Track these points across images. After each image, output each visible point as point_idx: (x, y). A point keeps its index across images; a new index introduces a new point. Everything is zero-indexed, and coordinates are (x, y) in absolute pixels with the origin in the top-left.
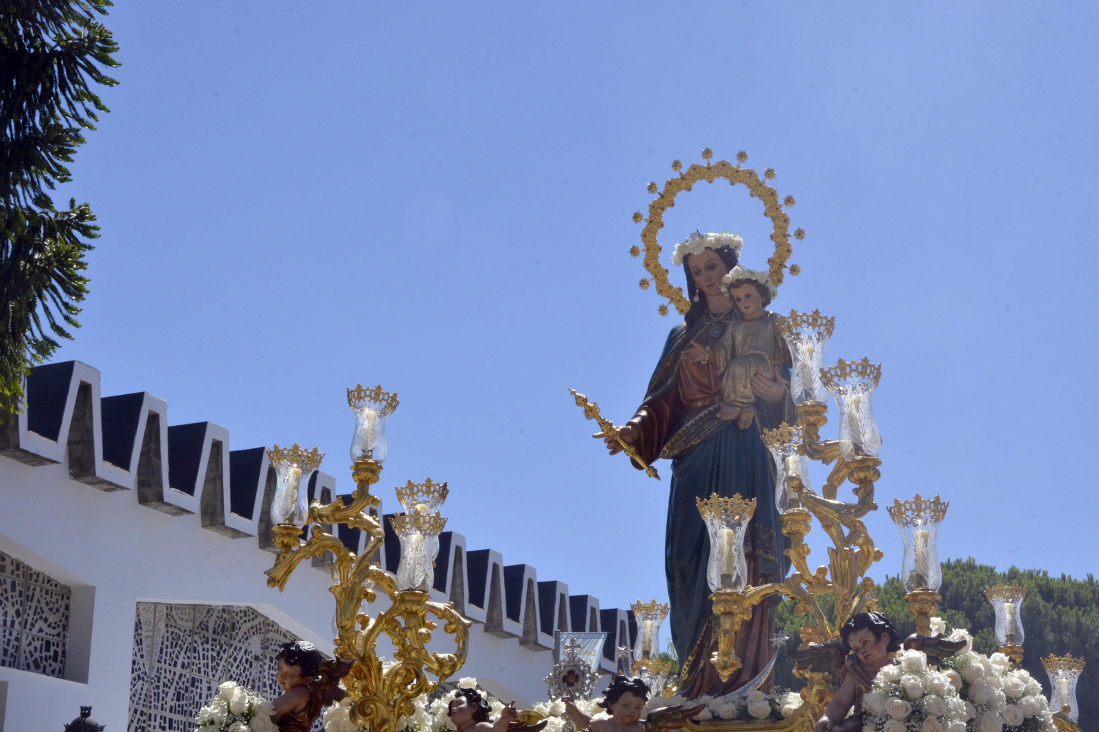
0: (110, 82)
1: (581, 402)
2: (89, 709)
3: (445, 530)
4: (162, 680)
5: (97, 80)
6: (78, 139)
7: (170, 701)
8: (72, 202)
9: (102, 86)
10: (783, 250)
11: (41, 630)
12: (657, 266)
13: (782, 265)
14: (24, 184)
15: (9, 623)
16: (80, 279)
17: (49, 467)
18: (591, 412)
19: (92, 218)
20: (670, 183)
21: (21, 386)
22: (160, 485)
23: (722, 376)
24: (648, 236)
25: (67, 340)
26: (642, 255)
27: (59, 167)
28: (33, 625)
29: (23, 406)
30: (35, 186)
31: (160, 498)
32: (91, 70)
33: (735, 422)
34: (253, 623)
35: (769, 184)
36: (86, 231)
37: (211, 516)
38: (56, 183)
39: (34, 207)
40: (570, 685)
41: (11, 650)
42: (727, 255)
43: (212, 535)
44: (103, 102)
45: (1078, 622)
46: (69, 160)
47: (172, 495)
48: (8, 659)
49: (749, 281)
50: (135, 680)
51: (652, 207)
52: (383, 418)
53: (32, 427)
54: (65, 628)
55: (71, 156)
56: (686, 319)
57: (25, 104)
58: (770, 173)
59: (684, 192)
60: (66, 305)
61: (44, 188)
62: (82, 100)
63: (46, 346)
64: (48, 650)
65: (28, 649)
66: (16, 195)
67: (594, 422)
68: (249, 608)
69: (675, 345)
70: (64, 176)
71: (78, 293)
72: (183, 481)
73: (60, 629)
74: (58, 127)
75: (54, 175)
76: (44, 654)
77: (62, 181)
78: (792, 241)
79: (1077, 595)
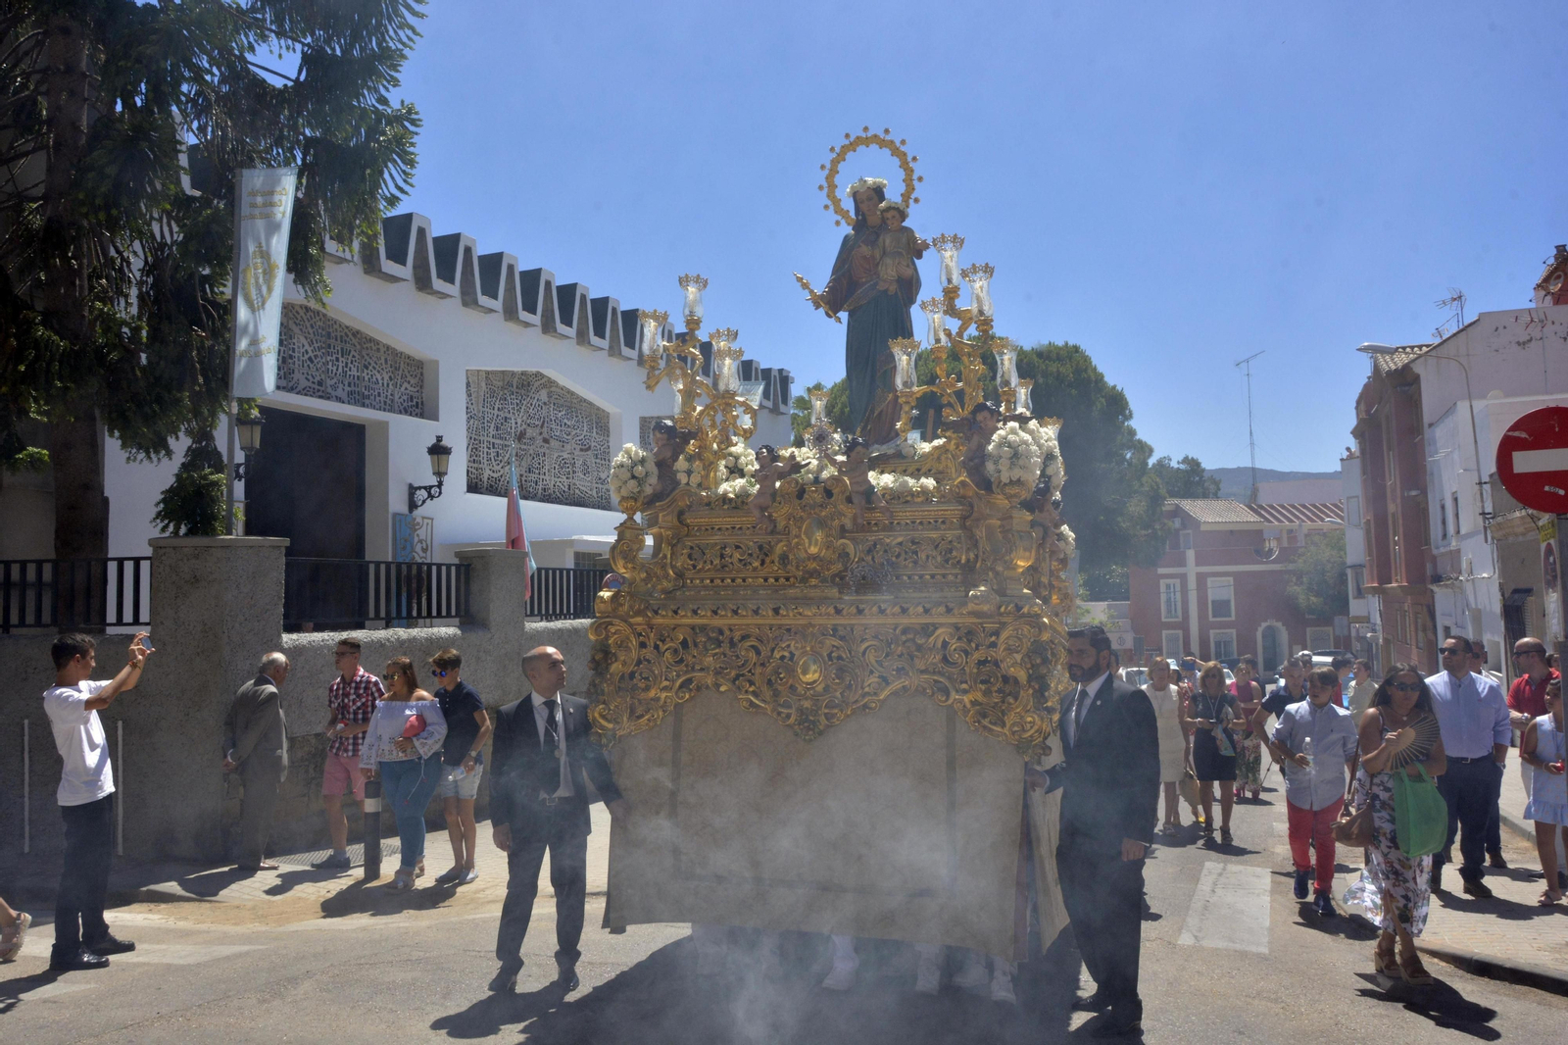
0: (421, 16)
1: (800, 280)
2: (442, 437)
3: (744, 358)
4: (486, 419)
5: (413, 15)
6: (403, 57)
7: (492, 431)
8: (402, 102)
9: (415, 18)
10: (910, 188)
11: (406, 389)
12: (835, 197)
13: (909, 198)
14: (369, 89)
15: (385, 385)
16: (412, 154)
17: (402, 283)
18: (805, 286)
19: (417, 113)
20: (843, 147)
21: (379, 228)
22: (476, 294)
23: (878, 263)
24: (830, 178)
25: (406, 196)
26: (826, 190)
27: (391, 76)
28: (401, 386)
29: (381, 241)
30: (377, 90)
31: (475, 302)
32: (408, 7)
33: (886, 291)
34: (541, 382)
35: (903, 148)
36: (413, 122)
37: (510, 313)
38: (390, 87)
39: (377, 105)
40: (820, 442)
41: (389, 402)
42: (878, 192)
43: (512, 326)
44: (418, 30)
45: (1058, 371)
46: (398, 71)
47: (484, 300)
48: (387, 407)
49: (894, 208)
50: (469, 419)
51: (832, 161)
52: (703, 292)
53: (389, 257)
54: (421, 387)
55: (399, 68)
56: (853, 229)
57: (365, 33)
58: (903, 142)
59: (851, 152)
60: (404, 172)
61: (383, 91)
62: (403, 29)
63: (393, 201)
64: (412, 401)
65: (399, 401)
66: (364, 97)
67: (807, 291)
68: (538, 372)
69: (847, 245)
70: (396, 83)
71: (412, 163)
72: (491, 291)
73: (419, 388)
74: (389, 48)
75: (389, 82)
76: (410, 404)
77: (394, 86)
78: (916, 183)
79: (1058, 354)
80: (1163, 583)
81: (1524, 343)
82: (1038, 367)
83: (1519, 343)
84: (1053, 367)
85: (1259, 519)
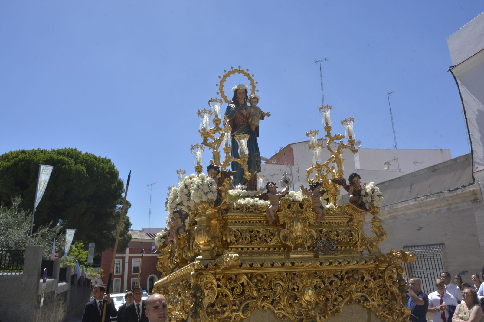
23: (248, 118)
49: (256, 98)
80: (116, 260)
81: (273, 175)
82: (95, 163)
83: (271, 175)
84: (101, 165)
85: (151, 238)
